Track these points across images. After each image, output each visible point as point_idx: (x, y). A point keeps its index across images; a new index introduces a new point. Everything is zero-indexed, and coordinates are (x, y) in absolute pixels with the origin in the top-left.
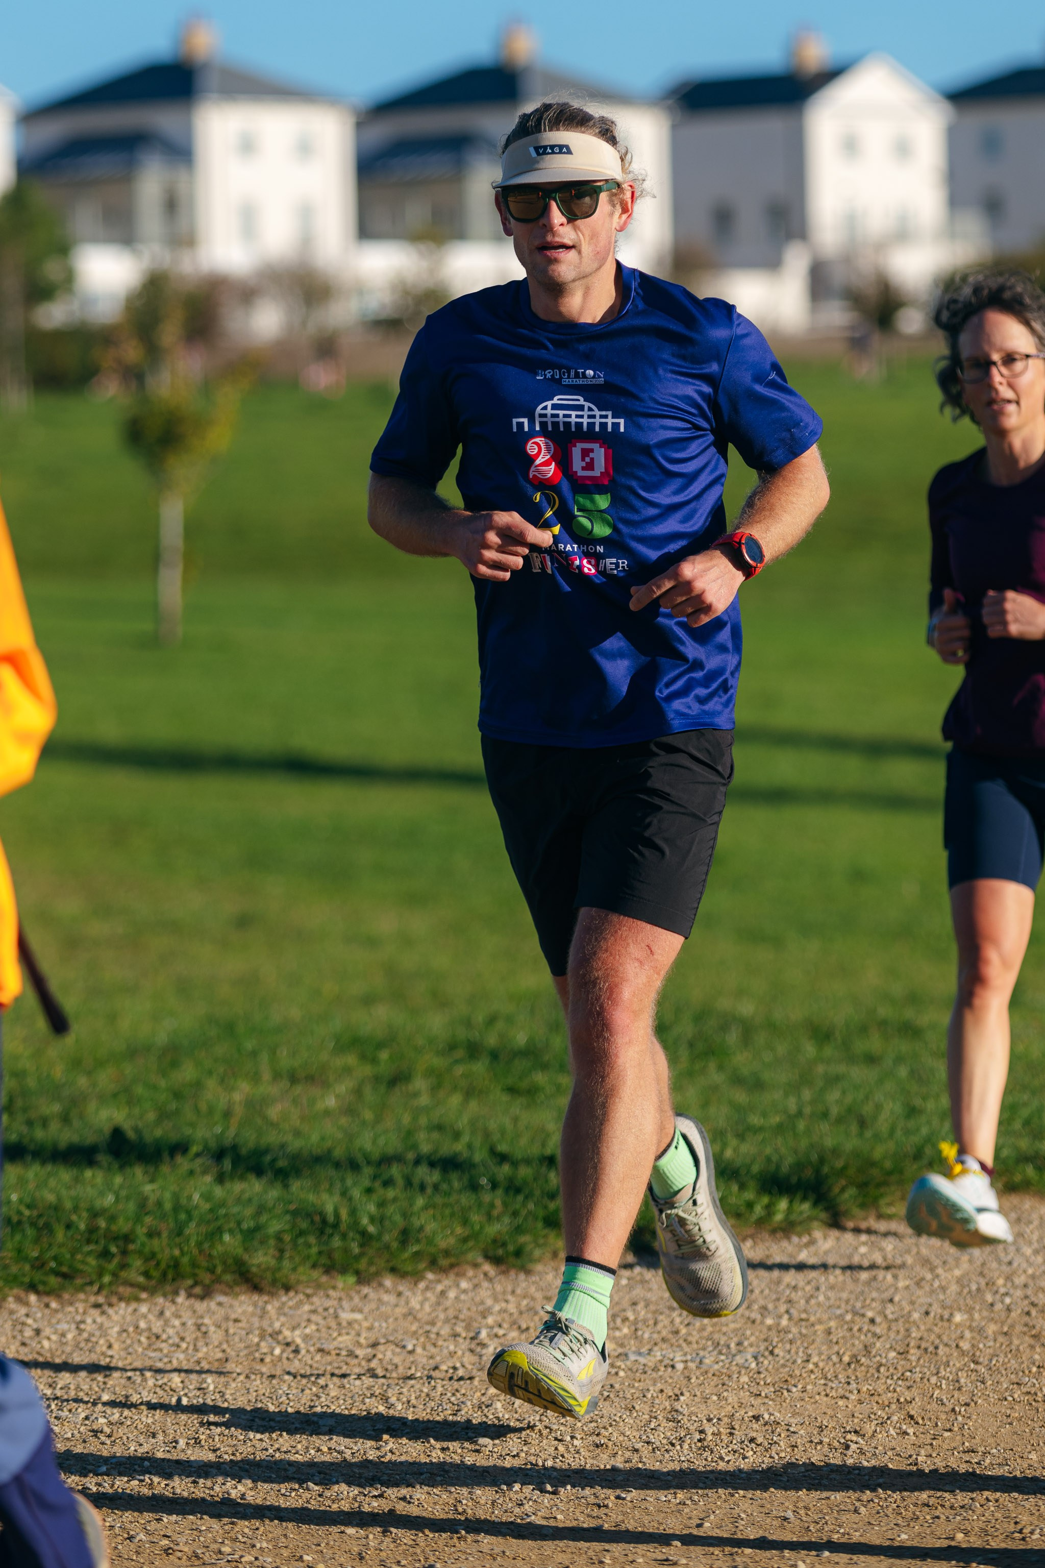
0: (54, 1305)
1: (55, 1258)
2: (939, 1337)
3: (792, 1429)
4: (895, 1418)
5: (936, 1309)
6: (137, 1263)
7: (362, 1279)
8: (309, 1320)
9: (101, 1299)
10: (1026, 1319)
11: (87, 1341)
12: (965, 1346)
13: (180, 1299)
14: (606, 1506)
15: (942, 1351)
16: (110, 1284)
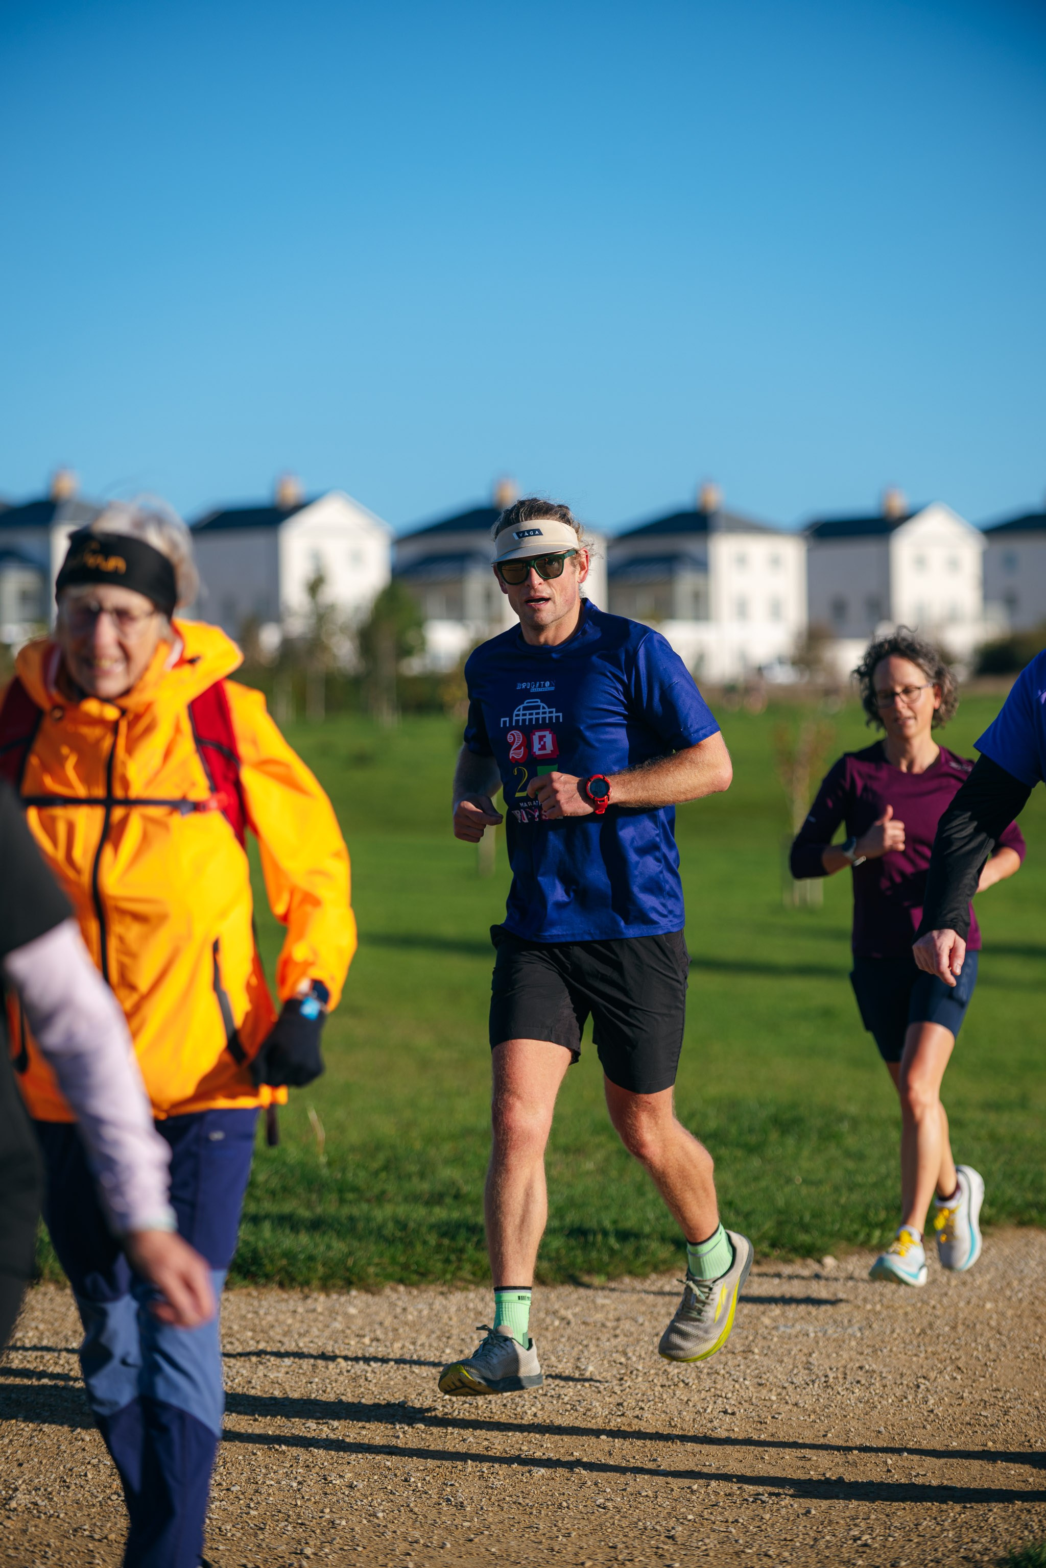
0: (415, 1292)
1: (417, 1263)
2: (977, 1317)
3: (884, 1375)
4: (949, 1369)
5: (974, 1300)
6: (468, 1267)
7: (610, 1277)
8: (576, 1305)
9: (445, 1289)
10: (1031, 1307)
11: (436, 1315)
12: (993, 1323)
14: (766, 1423)
15: (978, 1326)
16: (451, 1280)
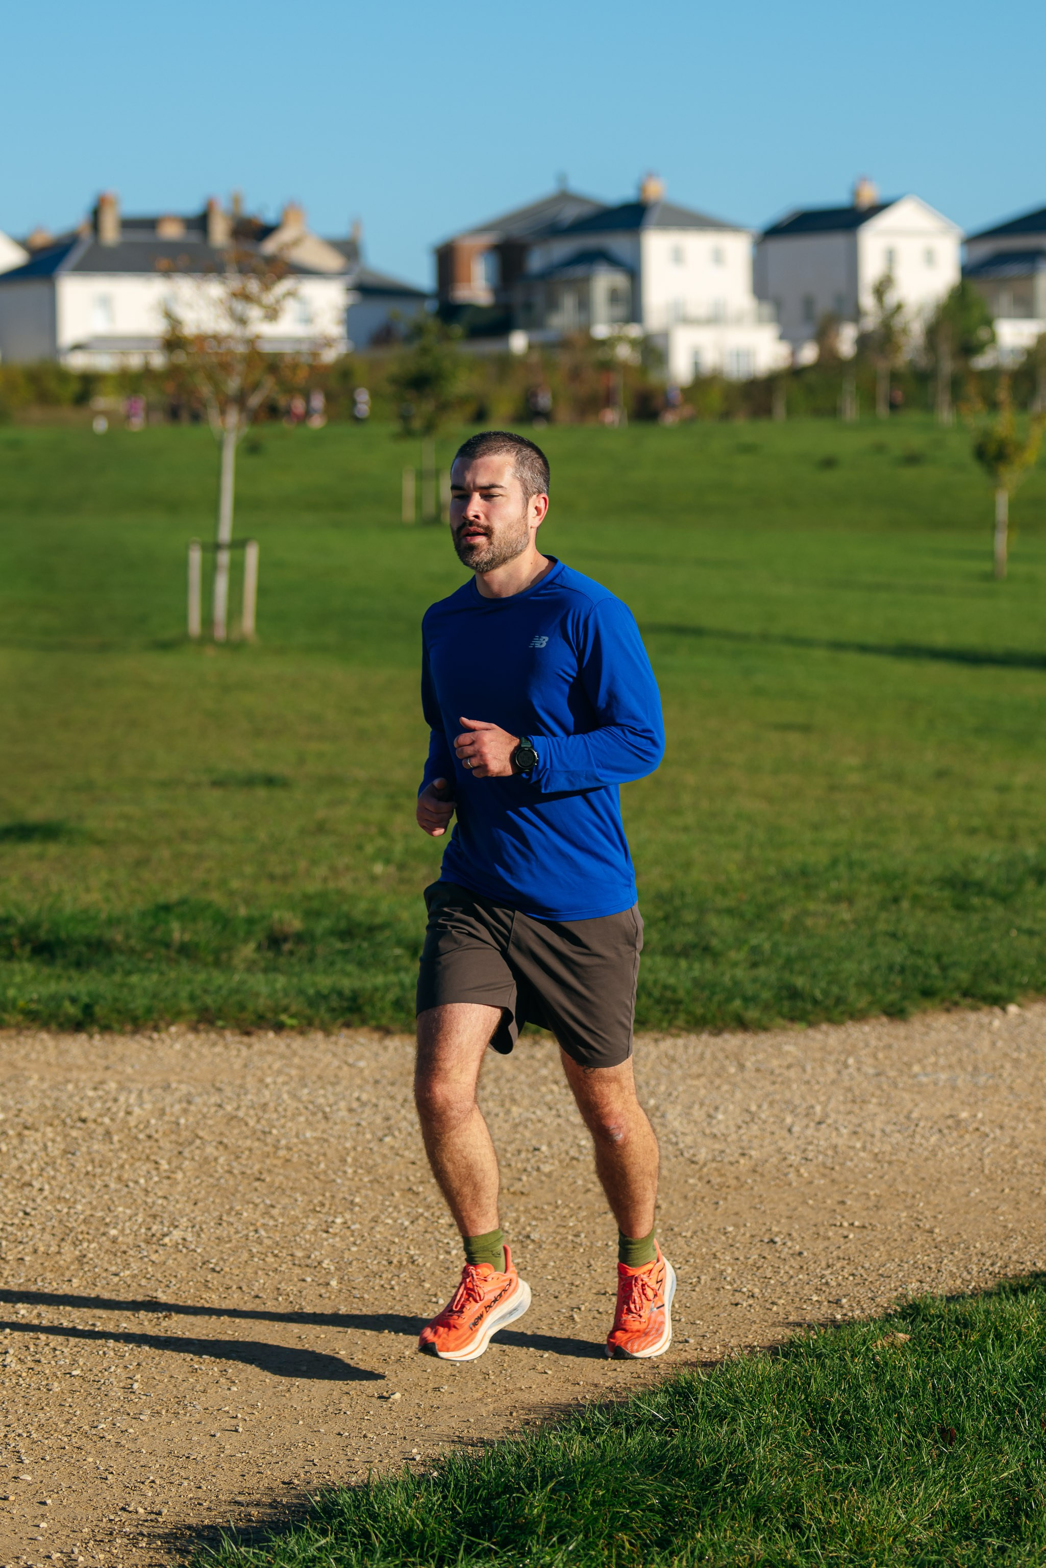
13: (705, 1037)
